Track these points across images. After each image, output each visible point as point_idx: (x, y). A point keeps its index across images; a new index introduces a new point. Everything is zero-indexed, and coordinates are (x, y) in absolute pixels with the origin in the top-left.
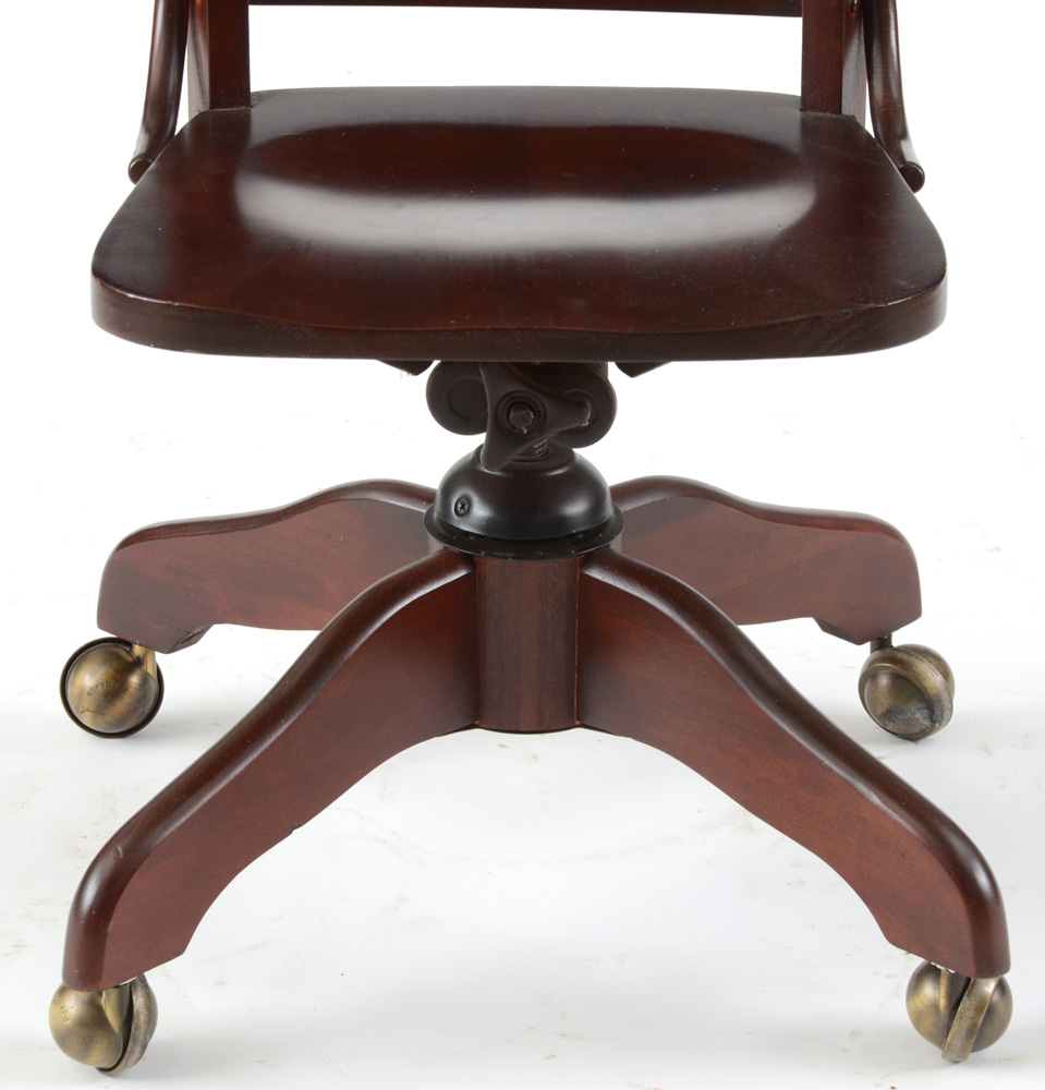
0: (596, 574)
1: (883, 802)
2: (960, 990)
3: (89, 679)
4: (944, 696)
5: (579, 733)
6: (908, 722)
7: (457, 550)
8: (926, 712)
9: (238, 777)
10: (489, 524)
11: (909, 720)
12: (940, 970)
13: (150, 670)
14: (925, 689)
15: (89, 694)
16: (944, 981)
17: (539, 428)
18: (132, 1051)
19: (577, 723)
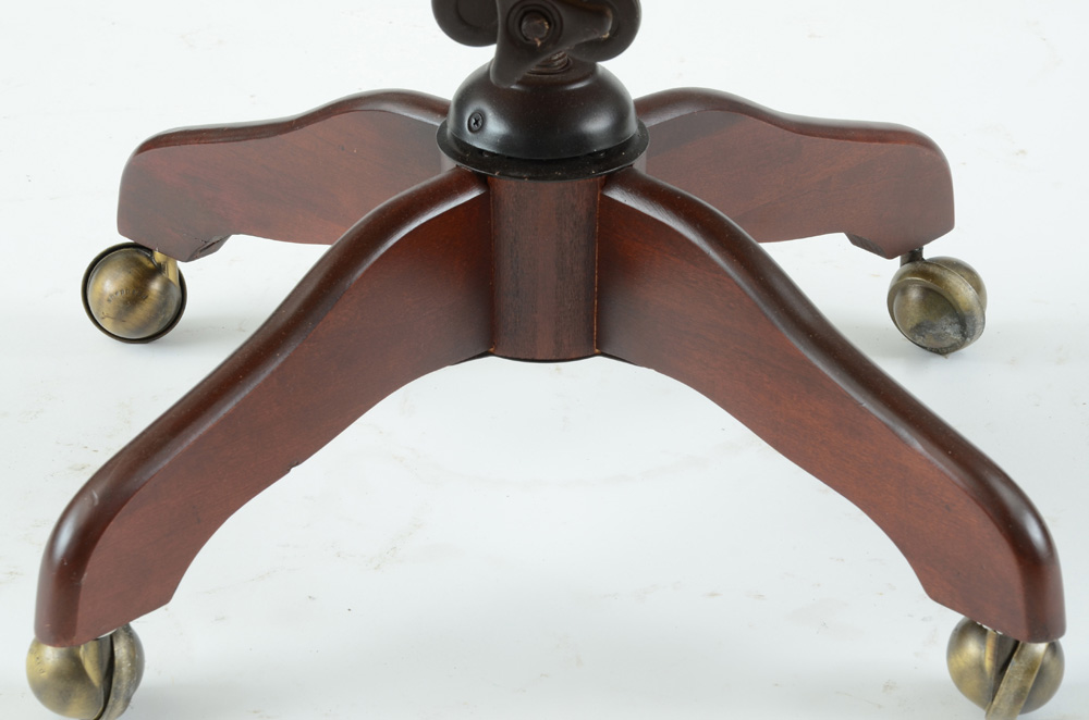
0: (618, 195)
1: (927, 450)
2: (1007, 653)
3: (110, 284)
4: (977, 310)
5: (598, 362)
6: (938, 337)
7: (470, 169)
8: (957, 327)
9: (229, 417)
10: (505, 142)
11: (939, 335)
12: (986, 630)
13: (172, 276)
14: (957, 304)
15: (109, 301)
16: (990, 642)
17: (555, 39)
18: (113, 706)
19: (597, 351)
